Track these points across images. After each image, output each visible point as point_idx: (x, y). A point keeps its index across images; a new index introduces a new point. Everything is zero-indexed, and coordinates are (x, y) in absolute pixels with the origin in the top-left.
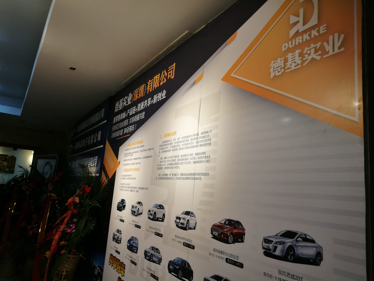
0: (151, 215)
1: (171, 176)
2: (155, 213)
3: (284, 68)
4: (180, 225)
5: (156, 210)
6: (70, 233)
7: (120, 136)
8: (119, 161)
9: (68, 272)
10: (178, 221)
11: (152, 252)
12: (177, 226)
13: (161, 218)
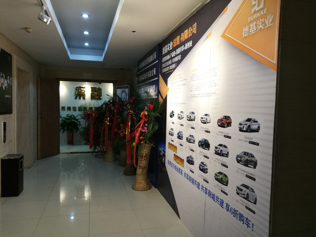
0: (188, 118)
1: (198, 95)
2: (190, 117)
3: (248, 32)
4: (203, 122)
5: (190, 115)
6: (145, 132)
7: (167, 71)
8: (168, 87)
9: (146, 154)
10: (202, 119)
11: (190, 138)
12: (202, 122)
13: (193, 119)
